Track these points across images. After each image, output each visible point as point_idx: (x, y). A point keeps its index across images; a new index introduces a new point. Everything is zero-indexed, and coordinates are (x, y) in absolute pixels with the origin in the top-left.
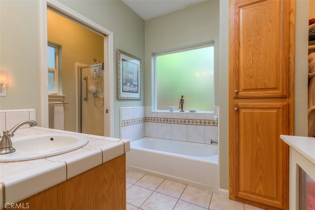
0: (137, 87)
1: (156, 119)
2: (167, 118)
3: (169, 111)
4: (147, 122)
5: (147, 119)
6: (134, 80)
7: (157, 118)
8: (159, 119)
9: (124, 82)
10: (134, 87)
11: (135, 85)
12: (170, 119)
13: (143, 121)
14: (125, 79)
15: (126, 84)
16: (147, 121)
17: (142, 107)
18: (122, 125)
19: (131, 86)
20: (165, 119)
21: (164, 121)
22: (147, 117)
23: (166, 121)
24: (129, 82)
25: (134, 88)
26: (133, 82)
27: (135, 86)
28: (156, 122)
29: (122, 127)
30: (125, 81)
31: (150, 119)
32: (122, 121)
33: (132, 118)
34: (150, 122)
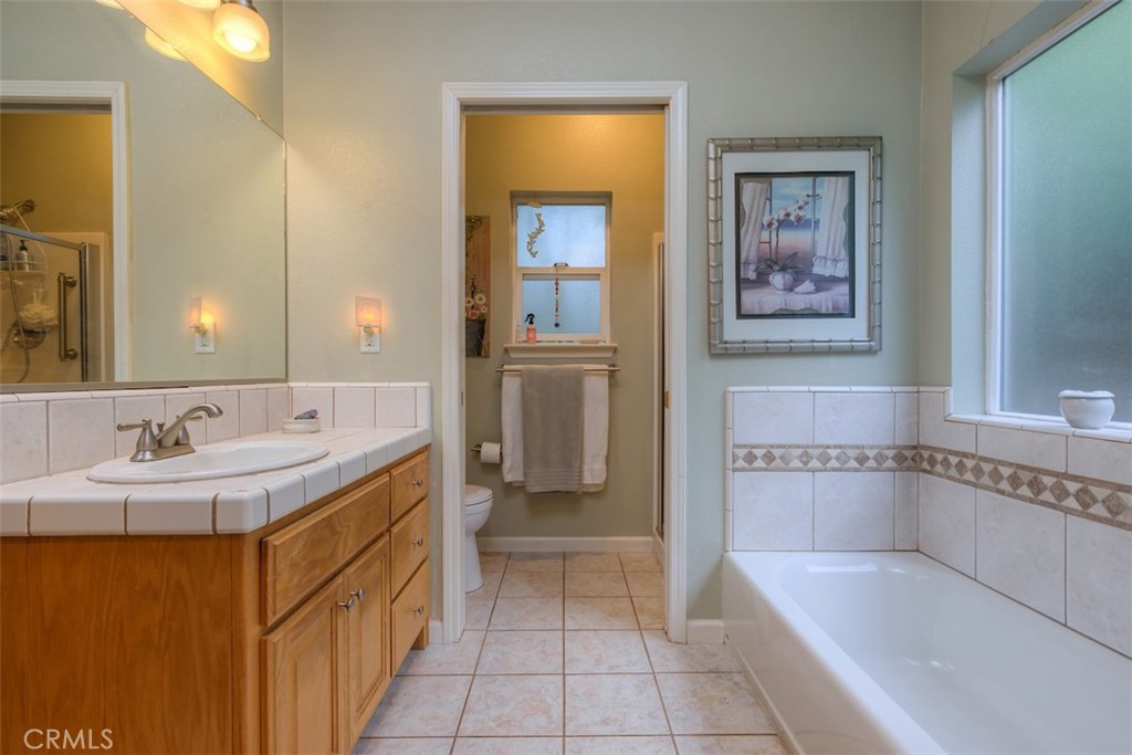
0: (845, 288)
1: (970, 463)
2: (1032, 469)
3: (1057, 422)
4: (925, 471)
5: (926, 454)
6: (821, 252)
7: (973, 456)
8: (987, 467)
9: (752, 275)
10: (818, 290)
11: (834, 280)
12: (1056, 474)
13: (890, 463)
14: (753, 255)
15: (762, 280)
16: (926, 465)
17: (888, 389)
18: (734, 462)
19: (800, 289)
20: (1025, 476)
21: (1015, 481)
22: (924, 447)
23: (1031, 484)
24: (783, 269)
25: (822, 295)
26: (813, 265)
27: (823, 283)
28: (967, 483)
29: (734, 470)
30: (752, 267)
31: (940, 457)
32: (736, 446)
33: (803, 441)
34: (940, 475)
